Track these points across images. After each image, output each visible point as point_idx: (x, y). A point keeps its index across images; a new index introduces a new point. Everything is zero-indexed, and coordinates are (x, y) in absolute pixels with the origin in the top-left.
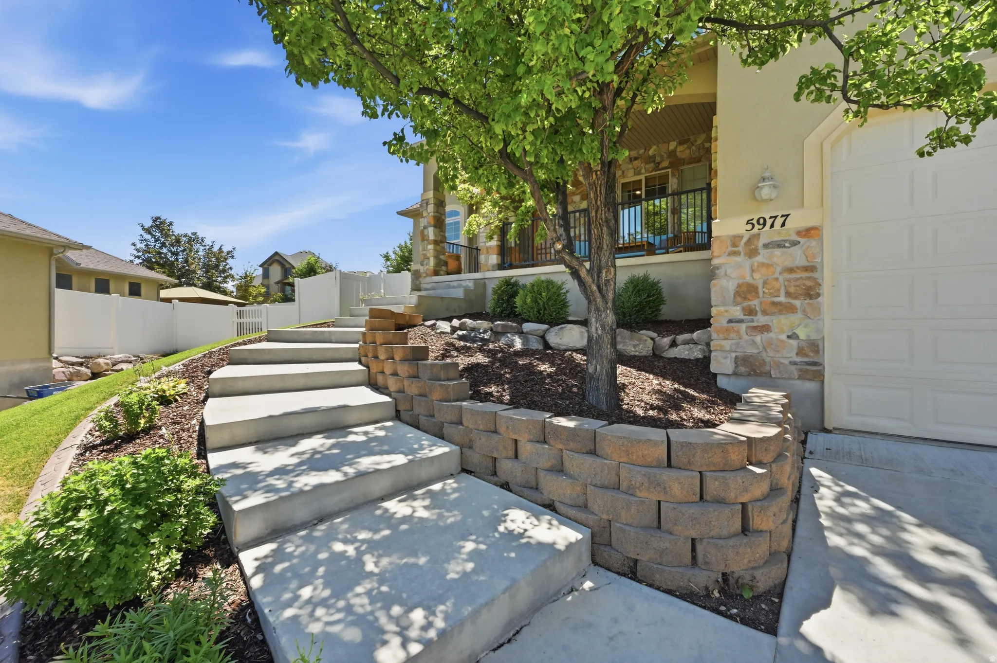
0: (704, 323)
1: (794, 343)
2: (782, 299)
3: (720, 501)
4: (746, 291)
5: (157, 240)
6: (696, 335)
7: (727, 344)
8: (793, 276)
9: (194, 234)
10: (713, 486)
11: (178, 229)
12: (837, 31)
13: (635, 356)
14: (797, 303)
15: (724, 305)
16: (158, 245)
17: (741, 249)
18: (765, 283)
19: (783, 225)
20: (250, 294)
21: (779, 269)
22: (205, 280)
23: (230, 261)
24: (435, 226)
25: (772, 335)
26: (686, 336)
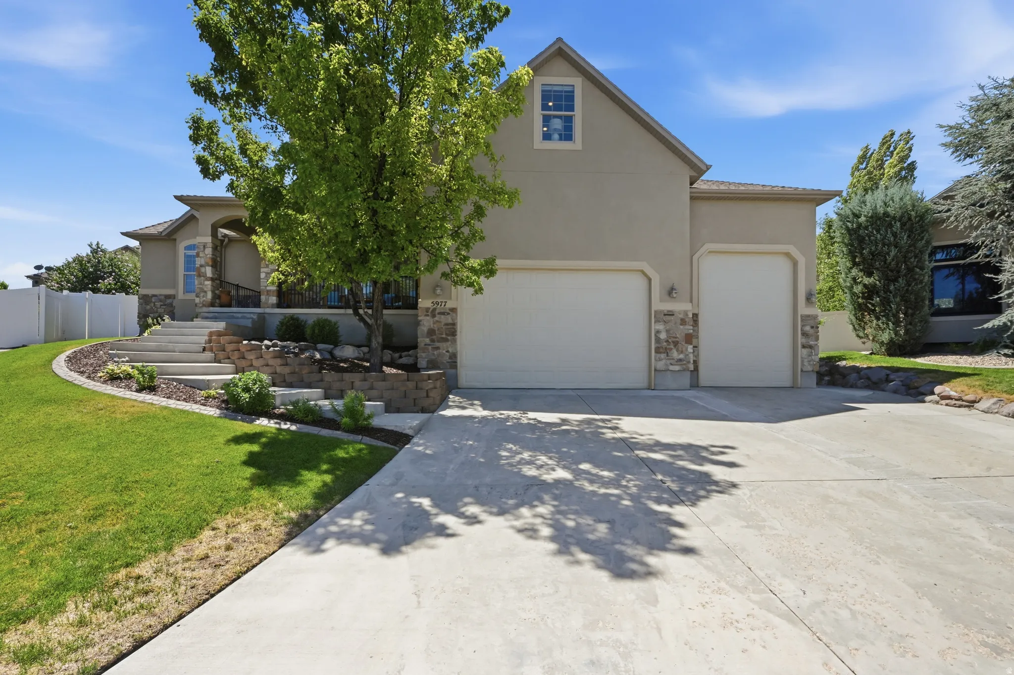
0: (415, 347)
1: (447, 354)
2: (444, 336)
4: (431, 332)
6: (411, 352)
7: (424, 355)
8: (449, 327)
10: (420, 385)
12: (449, 263)
14: (449, 338)
15: (423, 337)
17: (429, 313)
18: (438, 329)
19: (445, 306)
21: (443, 324)
24: (212, 266)
25: (441, 351)
26: (406, 353)
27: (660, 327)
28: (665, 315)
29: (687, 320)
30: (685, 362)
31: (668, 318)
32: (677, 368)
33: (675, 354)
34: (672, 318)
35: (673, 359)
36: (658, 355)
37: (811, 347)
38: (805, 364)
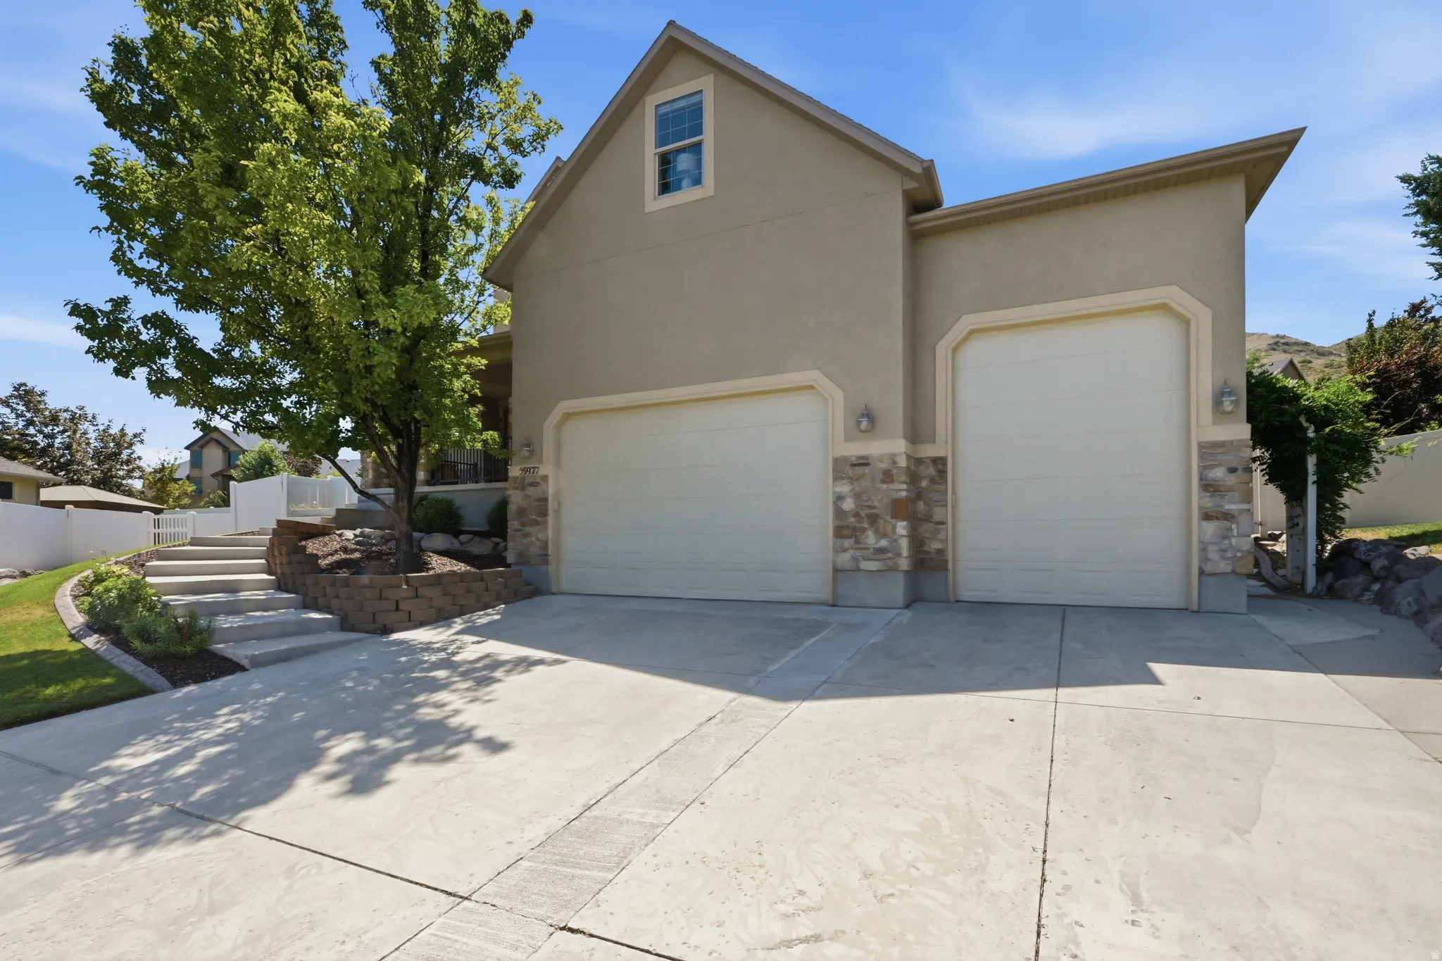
1: (538, 542)
2: (535, 517)
3: (386, 599)
4: (521, 512)
5: (18, 416)
7: (513, 545)
8: (538, 503)
9: (81, 408)
11: (53, 402)
13: (479, 555)
14: (538, 519)
15: (512, 519)
16: (21, 424)
17: (519, 485)
18: (528, 507)
19: (536, 472)
20: (169, 495)
21: (533, 499)
22: (98, 474)
23: (138, 449)
25: (531, 538)
27: (845, 488)
28: (854, 465)
29: (895, 471)
30: (890, 555)
31: (859, 470)
32: (873, 566)
33: (871, 539)
34: (867, 470)
35: (867, 549)
36: (840, 541)
37: (1228, 516)
38: (1211, 556)
